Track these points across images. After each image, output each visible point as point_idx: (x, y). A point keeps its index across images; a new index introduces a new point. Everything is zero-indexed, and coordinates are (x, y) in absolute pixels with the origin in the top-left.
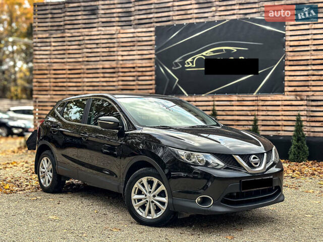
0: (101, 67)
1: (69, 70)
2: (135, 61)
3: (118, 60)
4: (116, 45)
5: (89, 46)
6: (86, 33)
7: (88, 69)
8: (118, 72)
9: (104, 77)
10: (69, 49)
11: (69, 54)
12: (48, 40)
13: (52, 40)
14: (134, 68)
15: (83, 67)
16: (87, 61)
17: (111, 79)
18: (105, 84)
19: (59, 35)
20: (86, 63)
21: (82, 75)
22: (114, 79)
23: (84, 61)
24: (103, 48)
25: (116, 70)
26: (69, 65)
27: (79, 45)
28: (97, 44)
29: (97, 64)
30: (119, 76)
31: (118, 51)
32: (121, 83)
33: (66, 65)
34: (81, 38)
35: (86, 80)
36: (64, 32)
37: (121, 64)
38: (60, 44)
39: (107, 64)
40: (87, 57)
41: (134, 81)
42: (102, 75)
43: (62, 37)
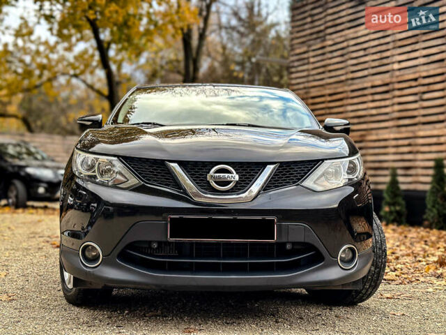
0: (369, 85)
1: (331, 95)
2: (418, 69)
3: (393, 70)
4: (390, 46)
5: (354, 55)
6: (352, 36)
7: (353, 91)
8: (393, 90)
9: (373, 101)
10: (330, 65)
11: (330, 71)
12: (305, 56)
13: (311, 54)
14: (416, 80)
15: (347, 88)
16: (353, 79)
17: (383, 103)
18: (374, 112)
19: (319, 46)
20: (350, 82)
21: (345, 102)
22: (387, 103)
23: (347, 80)
24: (373, 54)
25: (390, 87)
26: (330, 89)
27: (342, 55)
28: (365, 49)
29: (365, 82)
30: (394, 97)
31: (393, 56)
32: (397, 108)
33: (325, 89)
34: (345, 44)
35: (350, 108)
36: (324, 40)
37: (397, 77)
38: (319, 58)
39: (378, 80)
40: (353, 72)
41: (416, 102)
42: (370, 98)
43: (323, 48)
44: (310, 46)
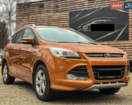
24: (46, 22)
27: (36, 21)
34: (37, 18)
36: (29, 16)
38: (27, 21)
43: (28, 18)
44: (23, 17)
